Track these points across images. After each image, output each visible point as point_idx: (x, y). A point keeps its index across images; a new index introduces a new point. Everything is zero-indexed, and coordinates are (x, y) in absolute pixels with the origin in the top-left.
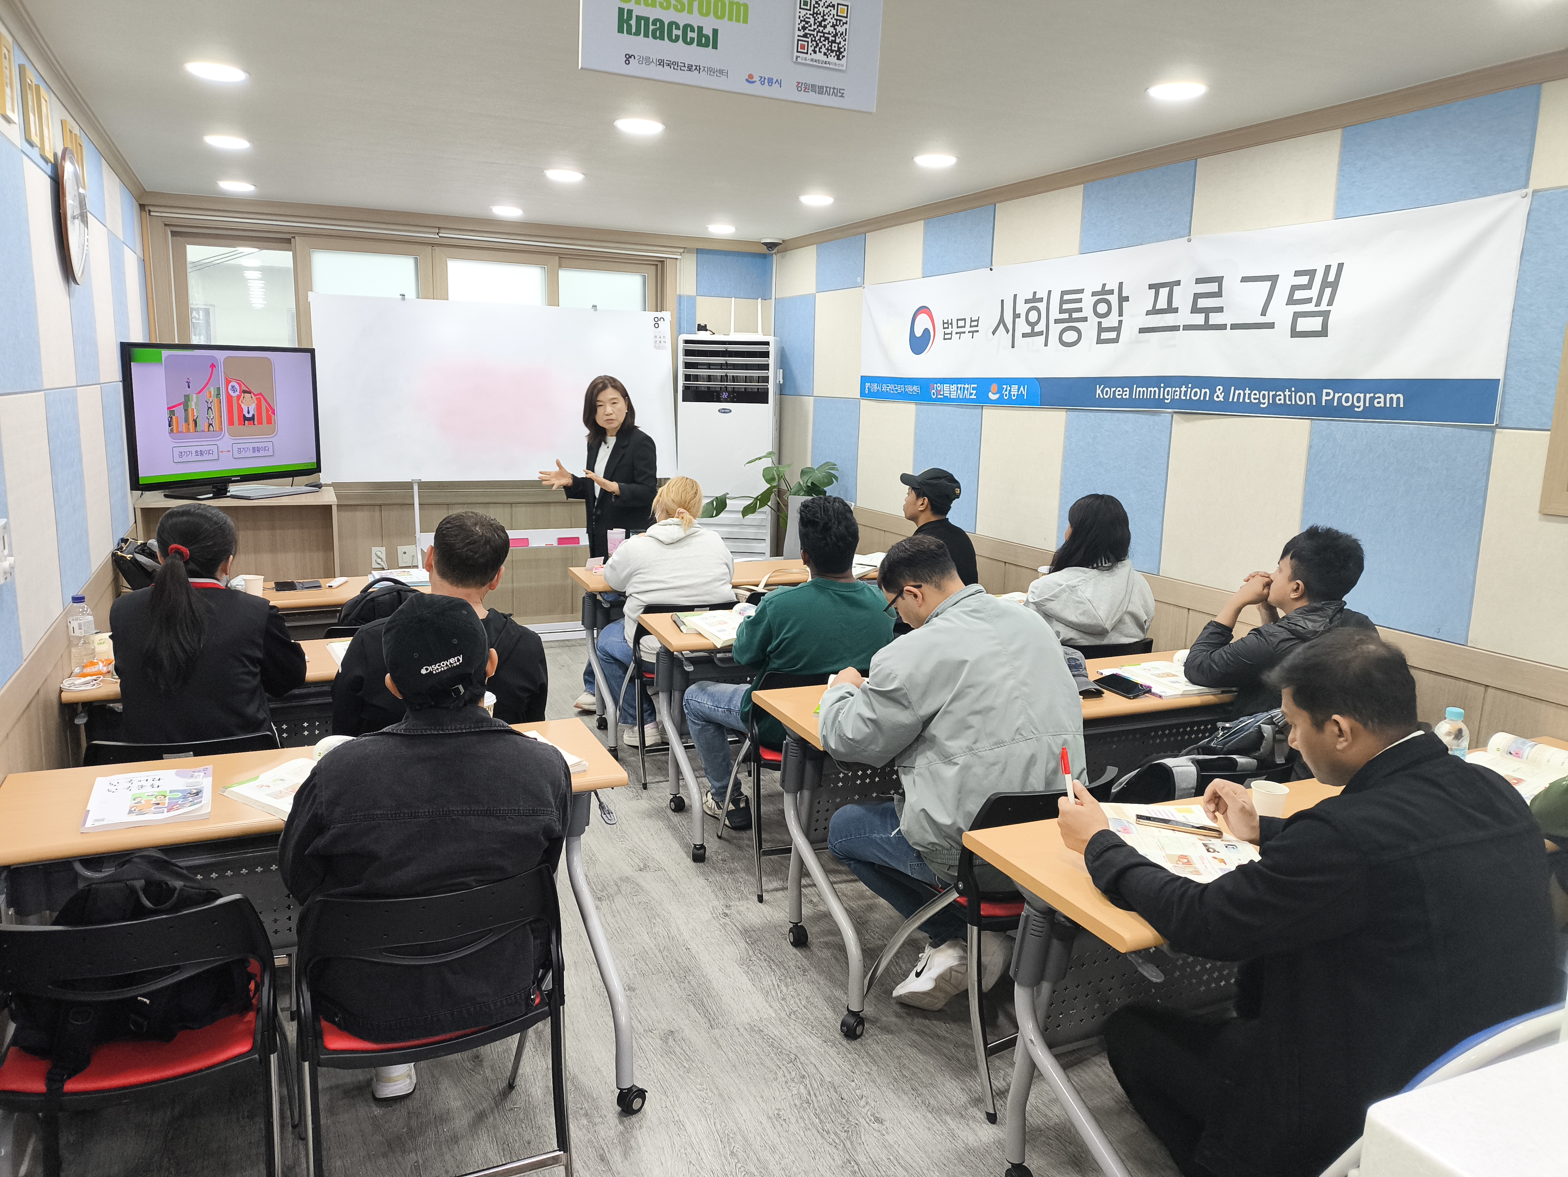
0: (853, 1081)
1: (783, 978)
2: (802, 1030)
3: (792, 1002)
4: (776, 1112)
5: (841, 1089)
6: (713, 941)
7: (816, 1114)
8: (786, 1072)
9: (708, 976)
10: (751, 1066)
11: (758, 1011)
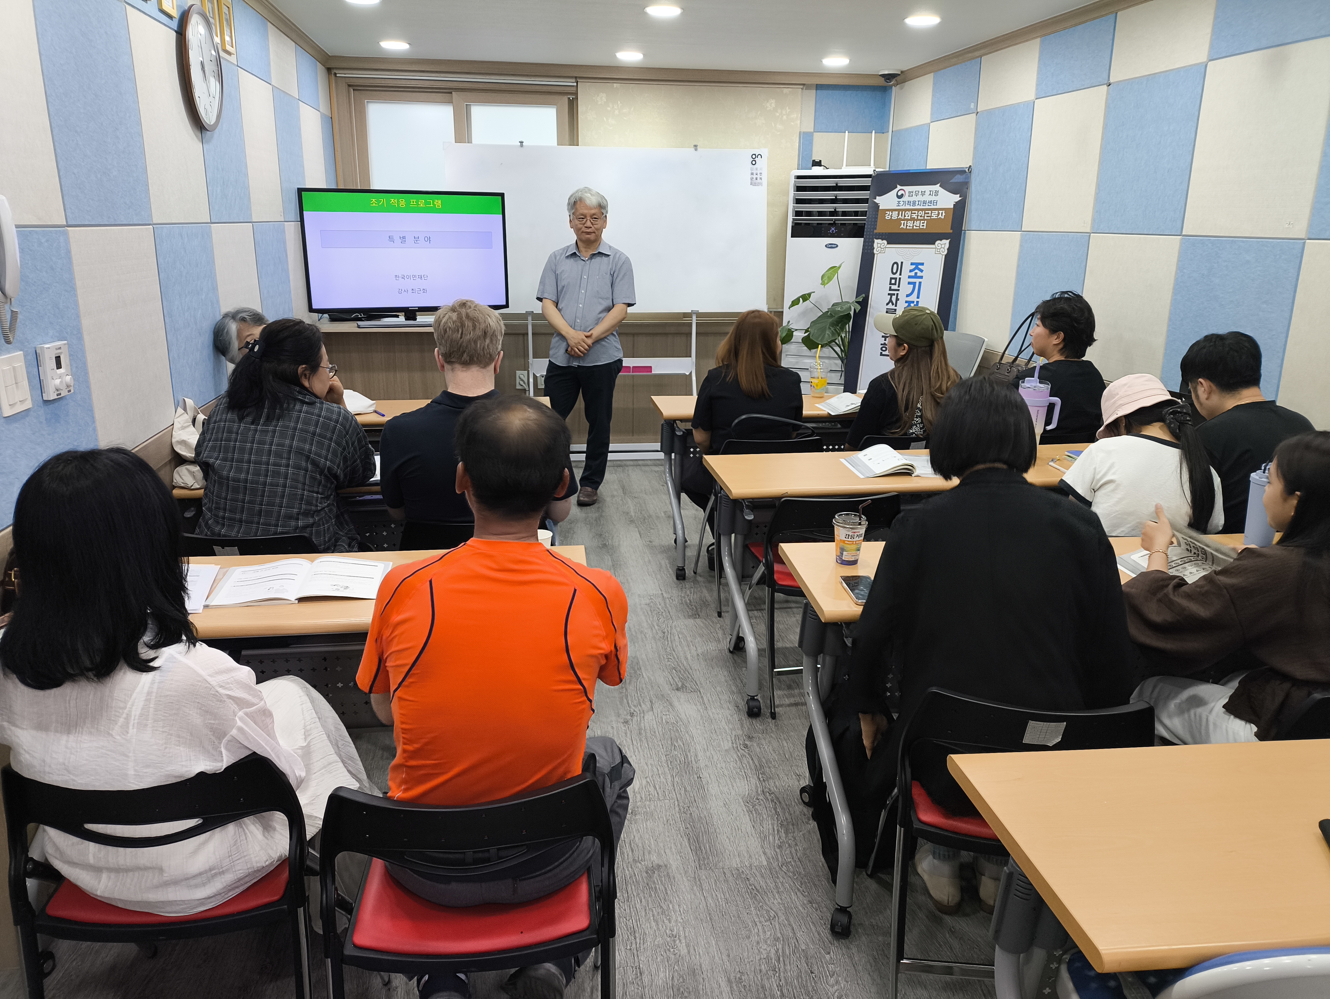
0: (829, 953)
1: (785, 823)
2: (790, 885)
3: (788, 852)
4: (738, 976)
5: (814, 961)
6: (726, 773)
7: (779, 986)
8: (761, 931)
9: (712, 811)
10: (727, 917)
11: (750, 856)
